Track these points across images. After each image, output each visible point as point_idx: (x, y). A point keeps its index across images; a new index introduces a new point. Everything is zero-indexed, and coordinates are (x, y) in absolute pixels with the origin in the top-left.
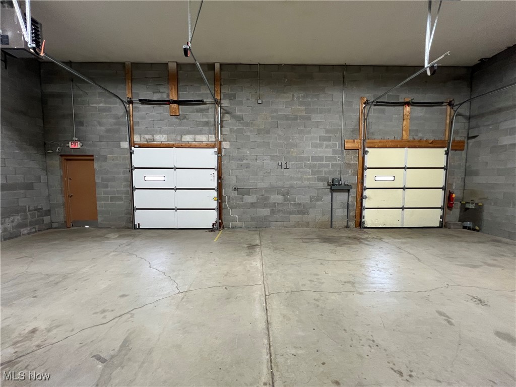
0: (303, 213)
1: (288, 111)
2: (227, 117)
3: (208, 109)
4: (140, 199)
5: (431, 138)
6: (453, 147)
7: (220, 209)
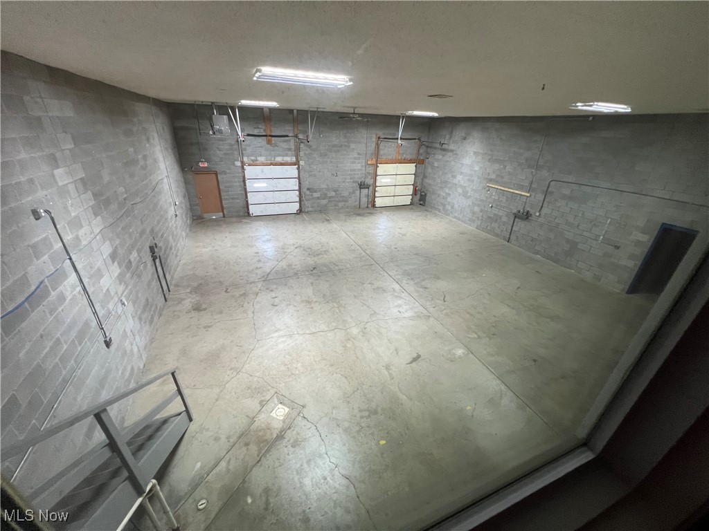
0: (345, 201)
1: (336, 142)
2: (302, 145)
3: (290, 140)
4: (252, 198)
5: (409, 157)
6: (419, 162)
7: (300, 201)
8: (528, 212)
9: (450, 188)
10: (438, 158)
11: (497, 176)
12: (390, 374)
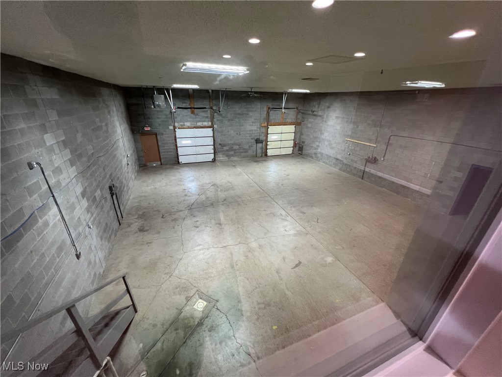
0: (246, 152)
1: (240, 111)
2: (215, 114)
3: (207, 111)
4: (181, 151)
5: (290, 121)
6: (297, 124)
7: (215, 153)
8: (375, 158)
9: (319, 142)
10: (310, 121)
11: (353, 133)
12: (280, 277)
